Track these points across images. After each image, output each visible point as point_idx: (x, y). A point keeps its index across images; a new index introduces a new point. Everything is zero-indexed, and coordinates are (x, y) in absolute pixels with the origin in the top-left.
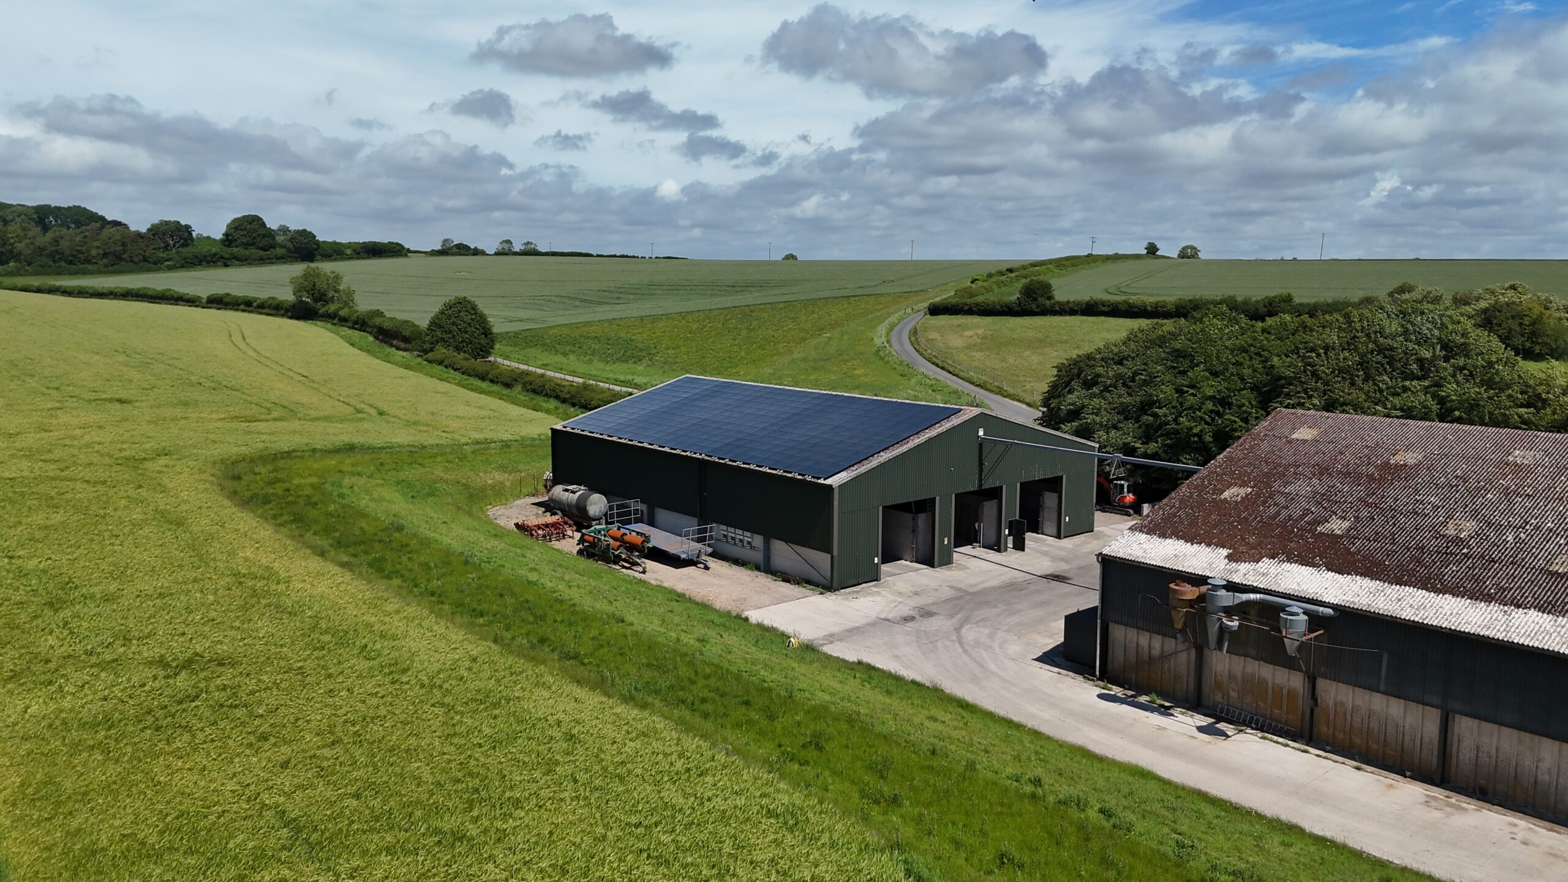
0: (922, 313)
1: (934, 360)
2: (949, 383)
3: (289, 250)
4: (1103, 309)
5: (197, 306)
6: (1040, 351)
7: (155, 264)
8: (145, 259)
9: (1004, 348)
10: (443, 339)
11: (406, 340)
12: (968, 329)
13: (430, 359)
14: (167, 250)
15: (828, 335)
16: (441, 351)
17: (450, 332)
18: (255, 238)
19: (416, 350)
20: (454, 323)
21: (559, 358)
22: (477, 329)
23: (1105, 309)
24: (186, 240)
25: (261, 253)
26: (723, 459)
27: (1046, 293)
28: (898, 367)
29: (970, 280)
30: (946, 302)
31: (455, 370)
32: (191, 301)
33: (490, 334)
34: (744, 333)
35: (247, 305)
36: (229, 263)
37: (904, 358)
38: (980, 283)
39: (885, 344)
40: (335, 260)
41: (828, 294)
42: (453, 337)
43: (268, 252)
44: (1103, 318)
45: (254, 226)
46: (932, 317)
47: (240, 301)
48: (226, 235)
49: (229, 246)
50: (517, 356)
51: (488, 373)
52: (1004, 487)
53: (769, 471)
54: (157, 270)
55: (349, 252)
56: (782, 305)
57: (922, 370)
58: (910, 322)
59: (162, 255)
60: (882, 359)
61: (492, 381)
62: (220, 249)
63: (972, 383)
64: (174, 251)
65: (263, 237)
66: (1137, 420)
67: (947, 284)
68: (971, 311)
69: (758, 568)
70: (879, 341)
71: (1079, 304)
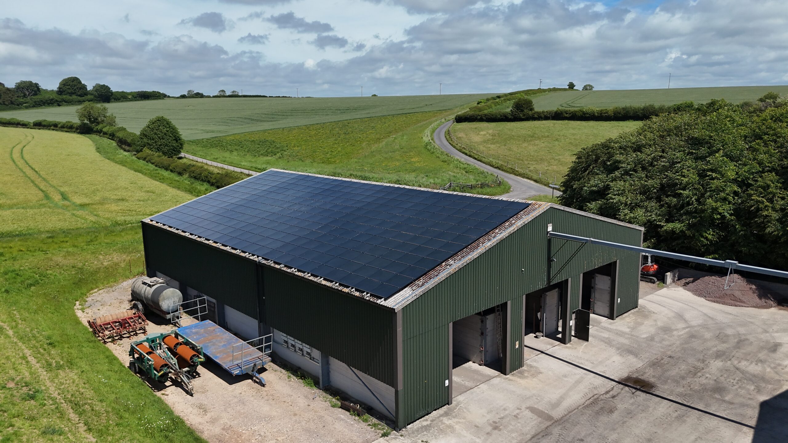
0: (452, 122)
1: (464, 150)
2: (477, 166)
3: (95, 96)
4: (566, 115)
5: (28, 128)
6: (532, 143)
7: (18, 105)
8: (12, 103)
9: (508, 142)
10: (149, 144)
11: (129, 145)
12: (482, 130)
13: (139, 157)
14: (25, 97)
15: (394, 136)
16: (147, 151)
17: (153, 139)
18: (75, 90)
19: (134, 151)
20: (155, 134)
21: (227, 154)
22: (170, 136)
23: (567, 115)
24: (35, 92)
25: (79, 98)
26: (279, 264)
27: (529, 106)
28: (440, 156)
29: (477, 102)
30: (466, 114)
31: (153, 163)
32: (24, 125)
33: (180, 140)
34: (342, 136)
35: (54, 126)
36: (60, 104)
37: (443, 150)
38: (483, 104)
39: (431, 141)
40: (122, 101)
41: (394, 113)
42: (156, 142)
43: (84, 98)
44: (567, 121)
45: (75, 83)
46: (458, 124)
47: (51, 124)
48: (59, 88)
49: (60, 95)
50: (201, 153)
51: (169, 166)
52: (570, 280)
53: (324, 282)
54: (20, 109)
55: (130, 97)
56: (366, 119)
57: (457, 157)
58: (444, 127)
59: (22, 100)
60: (429, 150)
61: (171, 171)
62: (56, 96)
63: (492, 166)
64: (29, 98)
65: (80, 89)
66: (659, 199)
67: (463, 105)
68: (482, 119)
69: (316, 384)
70: (426, 139)
71: (550, 113)
